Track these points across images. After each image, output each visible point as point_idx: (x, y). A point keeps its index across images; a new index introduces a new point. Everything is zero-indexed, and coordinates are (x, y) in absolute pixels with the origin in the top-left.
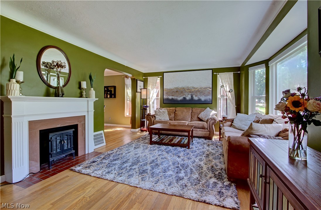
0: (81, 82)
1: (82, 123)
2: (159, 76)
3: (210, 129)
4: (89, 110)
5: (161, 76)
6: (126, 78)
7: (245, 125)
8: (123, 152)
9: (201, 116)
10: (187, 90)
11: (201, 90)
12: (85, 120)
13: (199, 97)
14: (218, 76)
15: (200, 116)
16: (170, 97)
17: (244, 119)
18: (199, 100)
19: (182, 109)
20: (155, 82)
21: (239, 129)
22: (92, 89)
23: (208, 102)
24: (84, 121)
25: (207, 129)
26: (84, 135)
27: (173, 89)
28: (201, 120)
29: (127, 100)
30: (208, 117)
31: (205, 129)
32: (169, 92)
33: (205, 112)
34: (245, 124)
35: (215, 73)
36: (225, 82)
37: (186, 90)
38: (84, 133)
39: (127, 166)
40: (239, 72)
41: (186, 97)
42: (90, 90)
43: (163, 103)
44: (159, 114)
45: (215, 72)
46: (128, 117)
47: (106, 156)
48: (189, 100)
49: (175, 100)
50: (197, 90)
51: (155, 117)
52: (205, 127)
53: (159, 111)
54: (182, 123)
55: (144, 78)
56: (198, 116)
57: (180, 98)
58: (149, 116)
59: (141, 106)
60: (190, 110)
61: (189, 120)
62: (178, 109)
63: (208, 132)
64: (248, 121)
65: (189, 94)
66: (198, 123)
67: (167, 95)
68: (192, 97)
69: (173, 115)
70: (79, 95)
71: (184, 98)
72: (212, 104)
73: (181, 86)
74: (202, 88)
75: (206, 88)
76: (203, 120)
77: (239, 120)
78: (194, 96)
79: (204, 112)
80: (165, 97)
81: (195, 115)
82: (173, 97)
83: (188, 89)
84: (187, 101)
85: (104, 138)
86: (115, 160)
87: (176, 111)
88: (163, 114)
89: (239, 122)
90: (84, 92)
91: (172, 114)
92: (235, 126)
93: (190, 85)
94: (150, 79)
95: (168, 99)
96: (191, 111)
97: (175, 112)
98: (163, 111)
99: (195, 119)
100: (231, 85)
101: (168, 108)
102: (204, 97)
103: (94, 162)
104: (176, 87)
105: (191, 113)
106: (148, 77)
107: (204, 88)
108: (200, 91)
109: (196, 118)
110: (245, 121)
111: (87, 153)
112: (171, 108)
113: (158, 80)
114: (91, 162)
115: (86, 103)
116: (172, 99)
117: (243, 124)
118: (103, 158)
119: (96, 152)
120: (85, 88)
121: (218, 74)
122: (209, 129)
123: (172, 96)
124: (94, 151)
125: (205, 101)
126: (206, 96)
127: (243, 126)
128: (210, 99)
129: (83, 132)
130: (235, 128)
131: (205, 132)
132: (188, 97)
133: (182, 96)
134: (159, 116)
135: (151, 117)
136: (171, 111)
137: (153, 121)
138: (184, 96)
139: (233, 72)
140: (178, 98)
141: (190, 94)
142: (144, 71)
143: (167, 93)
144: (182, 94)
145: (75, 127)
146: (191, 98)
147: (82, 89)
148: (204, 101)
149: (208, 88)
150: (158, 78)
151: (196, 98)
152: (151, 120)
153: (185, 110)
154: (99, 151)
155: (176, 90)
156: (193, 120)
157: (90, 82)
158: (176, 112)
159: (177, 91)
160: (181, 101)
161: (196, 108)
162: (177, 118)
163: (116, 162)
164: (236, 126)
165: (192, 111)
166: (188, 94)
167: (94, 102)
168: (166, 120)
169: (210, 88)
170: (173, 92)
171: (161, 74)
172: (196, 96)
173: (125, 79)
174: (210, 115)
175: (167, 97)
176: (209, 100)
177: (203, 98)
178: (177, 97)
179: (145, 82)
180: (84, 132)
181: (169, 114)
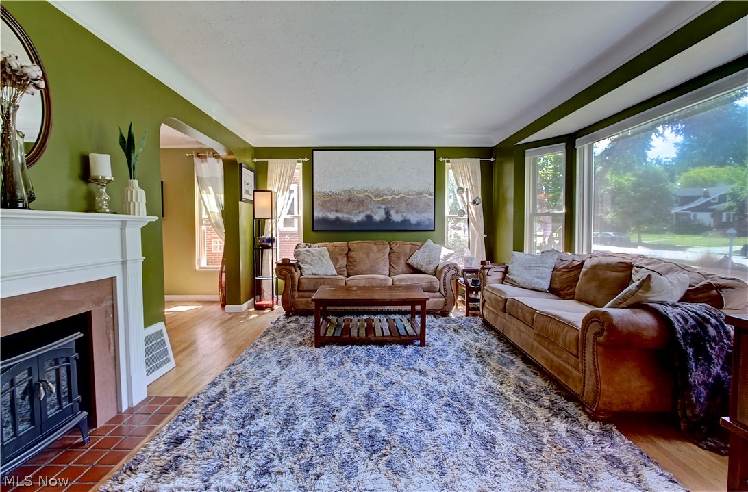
0: (92, 156)
1: (104, 305)
2: (301, 159)
3: (445, 291)
4: (129, 258)
5: (306, 160)
6: (199, 160)
7: (539, 278)
8: (253, 383)
9: (415, 260)
10: (375, 197)
11: (409, 198)
12: (113, 292)
13: (404, 214)
14: (447, 165)
15: (413, 261)
16: (332, 216)
17: (533, 265)
18: (406, 222)
19: (366, 244)
20: (288, 175)
21: (528, 287)
22: (135, 182)
23: (427, 226)
24: (110, 297)
25: (439, 291)
26: (112, 348)
27: (340, 194)
28: (415, 270)
29: (201, 224)
30: (435, 263)
31: (435, 292)
32: (328, 201)
33: (424, 252)
34: (539, 275)
35: (441, 159)
36: (464, 181)
37: (373, 197)
38: (112, 342)
39: (306, 433)
40: (492, 160)
41: (372, 214)
42: (127, 185)
43: (313, 231)
44: (309, 261)
45: (442, 154)
46: (206, 274)
47: (207, 406)
48: (381, 222)
49: (345, 221)
50: (399, 197)
51: (300, 268)
52: (435, 288)
53: (307, 251)
54: (378, 281)
55: (256, 160)
56: (409, 262)
57: (357, 218)
58: (288, 267)
59: (254, 238)
60: (386, 247)
61: (384, 273)
62: (354, 244)
63: (441, 297)
64: (544, 269)
65: (380, 208)
66: (418, 279)
67: (322, 210)
68: (388, 213)
69: (343, 262)
70: (83, 204)
71: (369, 217)
72: (434, 230)
73: (359, 187)
74: (412, 192)
75: (421, 193)
76: (423, 269)
77: (522, 266)
78: (392, 212)
79: (421, 250)
80: (318, 214)
81: (399, 258)
82: (340, 215)
83: (378, 196)
84: (376, 223)
85: (168, 346)
86: (253, 417)
87: (349, 250)
88: (319, 259)
89: (524, 271)
90: (102, 194)
91: (340, 257)
92: (515, 282)
93: (383, 186)
94: (274, 165)
95: (325, 221)
96: (389, 249)
97: (347, 254)
98: (319, 252)
99: (400, 267)
100: (476, 187)
101: (328, 244)
102: (416, 215)
103: (179, 440)
104: (346, 189)
105: (388, 254)
106: (269, 160)
107: (417, 194)
108: (407, 201)
109: (401, 265)
110: (538, 268)
111: (125, 407)
112: (336, 243)
113: (298, 167)
114: (170, 443)
115: (117, 231)
116: (337, 219)
117: (534, 277)
118: (205, 419)
119: (159, 400)
120: (108, 178)
121: (448, 162)
122: (443, 292)
123: (337, 211)
124: (148, 398)
125: (419, 224)
126: (419, 212)
127: (536, 280)
128: (429, 219)
129: (109, 339)
130: (515, 286)
131: (435, 299)
132: (379, 216)
133: (363, 212)
134: (311, 264)
135: (293, 270)
136: (337, 250)
137: (299, 279)
138: (369, 213)
139: (479, 160)
140: (352, 217)
141: (383, 207)
142: (255, 139)
143: (323, 205)
144: (361, 208)
145: (82, 322)
146: (384, 217)
147: (96, 180)
148: (416, 225)
149: (426, 195)
150: (297, 164)
151: (396, 218)
152: (293, 278)
153: (375, 248)
154: (170, 393)
155: (346, 197)
156: (396, 271)
157: (126, 160)
158: (352, 254)
159: (351, 200)
160: (359, 223)
161: (399, 242)
162: (355, 269)
163: (261, 425)
164: (519, 280)
165: (391, 249)
166: (378, 208)
167: (143, 230)
168: (329, 273)
169: (431, 195)
170: (340, 201)
171: (306, 154)
172: (397, 212)
173: (196, 160)
174: (439, 259)
175: (324, 215)
176: (428, 223)
177: (414, 218)
178: (351, 214)
179: (261, 173)
180: (111, 336)
181: (335, 260)
